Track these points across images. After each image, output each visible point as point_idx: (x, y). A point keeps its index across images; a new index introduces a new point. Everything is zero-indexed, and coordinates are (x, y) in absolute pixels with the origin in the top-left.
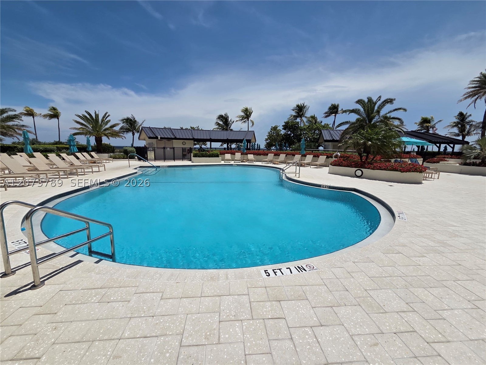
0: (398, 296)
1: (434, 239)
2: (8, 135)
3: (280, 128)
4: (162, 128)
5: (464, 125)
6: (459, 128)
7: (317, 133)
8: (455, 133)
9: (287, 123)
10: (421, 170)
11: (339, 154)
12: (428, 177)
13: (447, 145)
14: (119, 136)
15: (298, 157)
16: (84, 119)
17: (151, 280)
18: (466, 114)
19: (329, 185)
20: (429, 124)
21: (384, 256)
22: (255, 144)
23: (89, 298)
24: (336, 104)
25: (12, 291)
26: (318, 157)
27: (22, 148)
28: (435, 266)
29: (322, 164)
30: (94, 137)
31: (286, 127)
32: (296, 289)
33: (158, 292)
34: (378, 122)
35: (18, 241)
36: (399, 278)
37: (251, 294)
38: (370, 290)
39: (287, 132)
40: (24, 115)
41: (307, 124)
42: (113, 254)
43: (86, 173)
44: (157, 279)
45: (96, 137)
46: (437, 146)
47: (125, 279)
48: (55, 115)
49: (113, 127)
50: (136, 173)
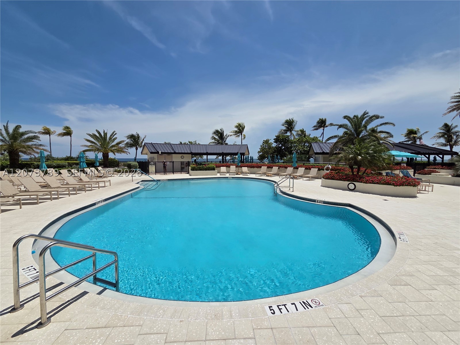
0: (415, 342)
1: (442, 267)
2: (27, 154)
3: (272, 141)
4: (163, 144)
5: (451, 136)
6: (445, 138)
7: (307, 146)
8: (443, 143)
9: (278, 137)
10: (415, 183)
11: (331, 167)
12: (422, 189)
13: (436, 156)
14: (124, 152)
15: (290, 170)
16: (94, 137)
17: (155, 317)
18: (452, 125)
19: (323, 200)
20: (416, 135)
21: (392, 289)
22: (248, 157)
23: (94, 340)
24: (324, 119)
25: (19, 330)
26: (310, 169)
27: (38, 164)
28: (449, 301)
29: (314, 176)
30: (102, 153)
31: (277, 140)
32: (304, 331)
33: (162, 333)
34: (365, 136)
35: (28, 268)
36: (412, 317)
37: (257, 337)
38: (383, 333)
39: (278, 145)
40: (42, 133)
41: (297, 137)
42: (117, 282)
43: (93, 189)
44: (160, 316)
45: (103, 153)
46: (426, 157)
47: (129, 316)
48: (68, 133)
49: (119, 144)
50: (138, 188)
